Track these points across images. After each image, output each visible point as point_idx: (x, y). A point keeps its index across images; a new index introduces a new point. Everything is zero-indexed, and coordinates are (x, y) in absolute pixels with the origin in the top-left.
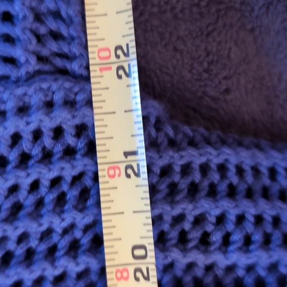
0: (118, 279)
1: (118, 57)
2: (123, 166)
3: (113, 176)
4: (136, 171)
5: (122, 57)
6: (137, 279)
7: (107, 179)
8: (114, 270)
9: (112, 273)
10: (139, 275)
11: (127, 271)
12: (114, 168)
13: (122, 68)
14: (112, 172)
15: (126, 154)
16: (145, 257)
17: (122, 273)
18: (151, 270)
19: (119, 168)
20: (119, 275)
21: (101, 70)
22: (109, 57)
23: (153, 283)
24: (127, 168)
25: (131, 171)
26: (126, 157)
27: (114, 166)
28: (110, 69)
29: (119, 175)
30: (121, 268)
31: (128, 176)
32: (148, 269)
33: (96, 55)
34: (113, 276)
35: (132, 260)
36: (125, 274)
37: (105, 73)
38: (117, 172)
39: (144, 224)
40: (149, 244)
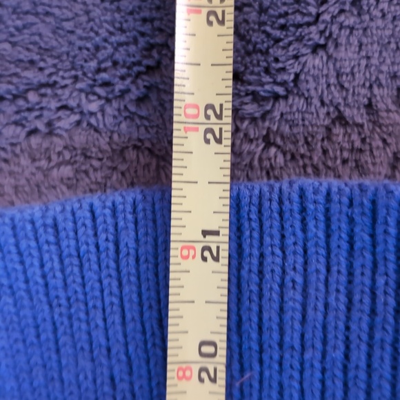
0: (179, 378)
1: (208, 117)
2: (199, 247)
3: (186, 257)
4: (215, 254)
5: (213, 119)
6: (201, 380)
7: (179, 260)
8: (176, 367)
9: (173, 370)
10: (204, 375)
11: (191, 370)
12: (188, 248)
13: (212, 131)
14: (185, 252)
15: (205, 233)
16: (214, 355)
17: (184, 372)
18: (219, 371)
19: (194, 249)
20: (181, 374)
21: (186, 130)
22: (197, 116)
23: (220, 386)
24: (204, 249)
25: (208, 253)
26: (205, 237)
27: (188, 246)
28: (197, 130)
29: (194, 257)
30: (184, 366)
31: (204, 259)
32: (215, 370)
33: (181, 111)
34: (175, 374)
35: (198, 358)
36: (188, 373)
37: (190, 134)
38: (192, 252)
39: (217, 318)
40: (221, 341)
